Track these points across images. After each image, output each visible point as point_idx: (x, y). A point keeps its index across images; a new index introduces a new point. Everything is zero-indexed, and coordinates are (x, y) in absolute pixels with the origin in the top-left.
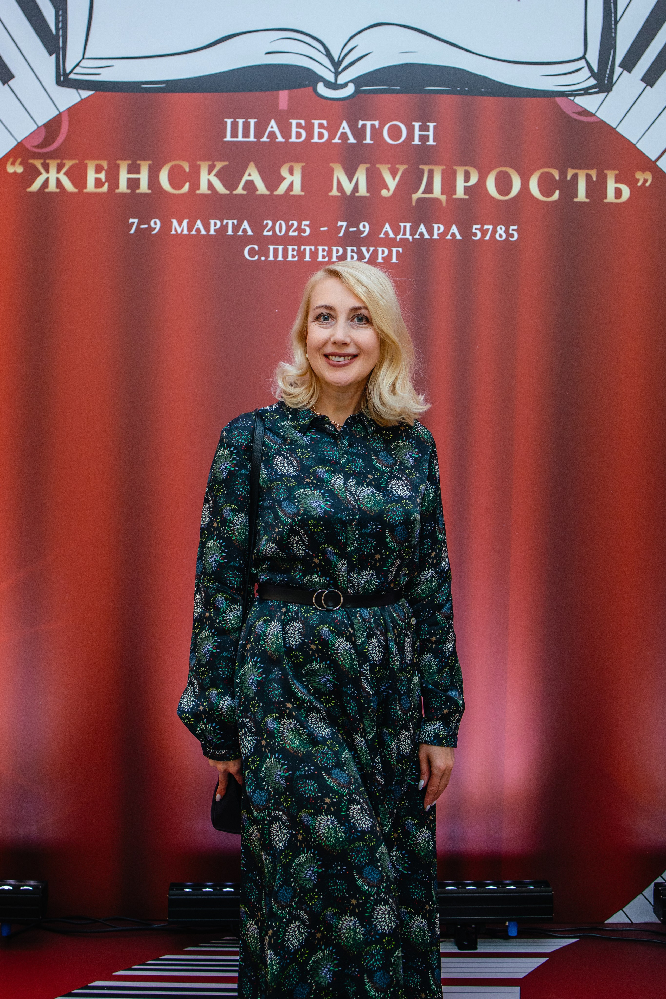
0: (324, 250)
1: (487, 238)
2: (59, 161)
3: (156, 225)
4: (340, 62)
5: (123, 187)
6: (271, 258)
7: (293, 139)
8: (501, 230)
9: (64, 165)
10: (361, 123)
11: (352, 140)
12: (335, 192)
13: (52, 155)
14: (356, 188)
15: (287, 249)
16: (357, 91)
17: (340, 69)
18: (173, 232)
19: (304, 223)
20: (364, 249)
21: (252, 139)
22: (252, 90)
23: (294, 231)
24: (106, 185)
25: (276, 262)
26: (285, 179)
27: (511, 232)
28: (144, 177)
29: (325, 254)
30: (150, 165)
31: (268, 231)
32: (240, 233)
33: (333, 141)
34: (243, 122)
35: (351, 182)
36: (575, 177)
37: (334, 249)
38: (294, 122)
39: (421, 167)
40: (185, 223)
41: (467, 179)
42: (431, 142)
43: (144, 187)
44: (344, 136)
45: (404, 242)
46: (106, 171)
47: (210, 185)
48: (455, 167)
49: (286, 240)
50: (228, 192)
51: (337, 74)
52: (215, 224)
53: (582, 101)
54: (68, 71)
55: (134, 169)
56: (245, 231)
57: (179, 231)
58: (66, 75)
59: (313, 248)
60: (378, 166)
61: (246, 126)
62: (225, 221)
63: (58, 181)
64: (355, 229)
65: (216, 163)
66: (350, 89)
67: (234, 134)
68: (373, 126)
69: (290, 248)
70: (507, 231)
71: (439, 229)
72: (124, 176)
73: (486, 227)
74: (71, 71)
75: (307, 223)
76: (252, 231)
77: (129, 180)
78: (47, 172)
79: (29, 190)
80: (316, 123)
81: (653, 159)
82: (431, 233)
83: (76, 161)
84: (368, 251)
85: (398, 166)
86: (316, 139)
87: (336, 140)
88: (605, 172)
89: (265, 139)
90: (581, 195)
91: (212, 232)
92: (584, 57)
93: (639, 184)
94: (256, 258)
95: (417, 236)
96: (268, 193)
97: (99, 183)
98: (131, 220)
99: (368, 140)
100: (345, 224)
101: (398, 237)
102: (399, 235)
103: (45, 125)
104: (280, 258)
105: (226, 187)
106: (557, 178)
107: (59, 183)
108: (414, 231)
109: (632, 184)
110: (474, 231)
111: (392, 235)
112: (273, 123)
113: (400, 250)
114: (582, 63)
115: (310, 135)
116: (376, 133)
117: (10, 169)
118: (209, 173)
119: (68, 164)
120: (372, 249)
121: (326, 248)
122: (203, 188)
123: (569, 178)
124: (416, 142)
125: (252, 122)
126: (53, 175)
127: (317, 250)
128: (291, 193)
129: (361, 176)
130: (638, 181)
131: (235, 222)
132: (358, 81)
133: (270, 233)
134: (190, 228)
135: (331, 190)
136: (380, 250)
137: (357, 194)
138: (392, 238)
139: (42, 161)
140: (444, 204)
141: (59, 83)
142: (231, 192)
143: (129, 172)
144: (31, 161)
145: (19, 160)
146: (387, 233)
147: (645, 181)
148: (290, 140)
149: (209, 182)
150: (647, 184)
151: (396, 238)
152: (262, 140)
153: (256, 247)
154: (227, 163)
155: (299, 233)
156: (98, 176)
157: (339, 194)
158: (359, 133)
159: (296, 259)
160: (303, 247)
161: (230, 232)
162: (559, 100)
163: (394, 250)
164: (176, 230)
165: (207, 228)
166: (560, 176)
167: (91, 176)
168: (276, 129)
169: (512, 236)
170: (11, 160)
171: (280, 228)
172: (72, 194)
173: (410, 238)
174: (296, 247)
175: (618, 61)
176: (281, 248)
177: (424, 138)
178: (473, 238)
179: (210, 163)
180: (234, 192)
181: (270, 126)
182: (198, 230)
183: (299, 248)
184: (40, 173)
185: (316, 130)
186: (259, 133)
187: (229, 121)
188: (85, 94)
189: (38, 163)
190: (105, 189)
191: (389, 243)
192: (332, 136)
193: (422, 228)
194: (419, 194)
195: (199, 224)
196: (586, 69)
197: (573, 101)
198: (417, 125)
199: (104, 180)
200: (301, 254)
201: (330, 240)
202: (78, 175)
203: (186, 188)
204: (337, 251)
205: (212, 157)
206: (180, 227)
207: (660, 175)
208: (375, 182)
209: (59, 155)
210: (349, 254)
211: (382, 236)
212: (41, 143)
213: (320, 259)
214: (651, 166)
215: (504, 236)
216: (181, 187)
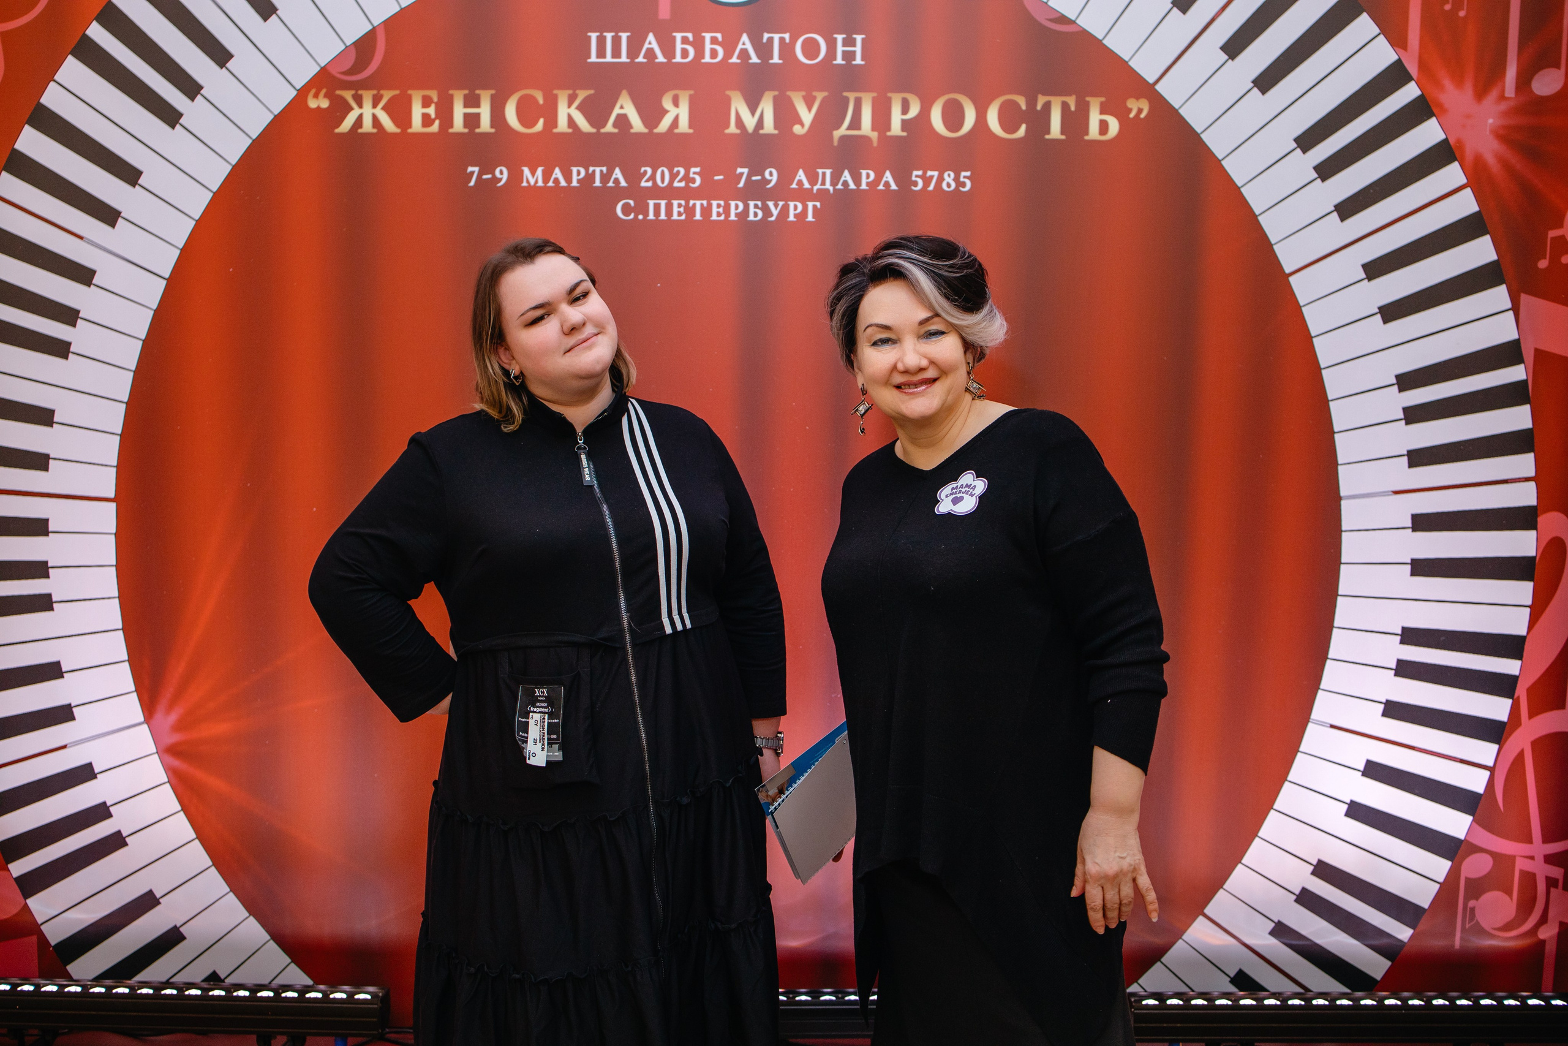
0: (719, 206)
1: (931, 188)
2: (375, 92)
3: (502, 174)
5: (458, 125)
6: (651, 216)
7: (678, 59)
8: (949, 178)
9: (381, 97)
10: (766, 36)
11: (755, 59)
12: (732, 129)
13: (365, 85)
14: (760, 124)
15: (672, 204)
18: (525, 184)
19: (693, 170)
20: (771, 204)
21: (624, 59)
23: (680, 181)
24: (437, 122)
25: (657, 221)
26: (667, 112)
27: (962, 179)
28: (485, 112)
29: (721, 210)
30: (492, 96)
31: (647, 181)
32: (611, 184)
33: (730, 61)
34: (613, 37)
35: (753, 114)
36: (1047, 106)
37: (733, 204)
38: (678, 36)
39: (845, 94)
40: (539, 171)
41: (905, 110)
42: (858, 61)
43: (485, 125)
44: (744, 54)
45: (822, 195)
46: (436, 104)
47: (571, 122)
48: (889, 95)
49: (670, 193)
50: (594, 130)
52: (578, 173)
55: (472, 101)
56: (617, 181)
57: (532, 182)
59: (705, 202)
60: (789, 93)
61: (616, 41)
62: (591, 169)
63: (375, 118)
64: (759, 178)
65: (578, 92)
67: (601, 53)
68: (782, 40)
69: (675, 203)
70: (956, 179)
71: (868, 176)
72: (459, 112)
73: (930, 173)
75: (698, 170)
76: (626, 181)
77: (466, 115)
78: (360, 106)
79: (337, 131)
80: (708, 36)
81: (1151, 80)
82: (857, 181)
83: (397, 92)
84: (776, 206)
85: (814, 93)
86: (707, 59)
87: (734, 60)
88: (1088, 99)
89: (641, 59)
90: (1055, 129)
91: (575, 183)
93: (1132, 115)
94: (632, 216)
95: (839, 186)
96: (646, 131)
97: (427, 120)
98: (470, 169)
99: (776, 59)
100: (745, 171)
101: (815, 188)
102: (816, 184)
103: (355, 43)
104: (663, 216)
105: (592, 125)
106: (1024, 107)
107: (376, 120)
108: (835, 181)
109: (1121, 114)
110: (914, 178)
111: (807, 185)
112: (651, 37)
113: (818, 204)
115: (700, 53)
116: (787, 50)
117: (313, 104)
118: (569, 106)
119: (387, 95)
120: (781, 203)
121: (722, 203)
122: (562, 125)
123: (1039, 107)
124: (839, 60)
125: (624, 36)
126: (368, 111)
127: (710, 205)
128: (676, 131)
129: (767, 108)
130: (1130, 110)
131: (604, 169)
133: (650, 184)
134: (546, 179)
135: (728, 126)
136: (792, 204)
137: (761, 132)
138: (807, 189)
139: (353, 92)
140: (875, 144)
142: (598, 130)
143: (465, 106)
144: (338, 92)
145: (324, 91)
146: (800, 183)
147: (1140, 111)
148: (674, 61)
149: (570, 118)
150: (1142, 116)
151: (812, 189)
152: (637, 60)
153: (632, 203)
154: (592, 92)
155: (687, 184)
156: (426, 110)
157: (738, 131)
158: (764, 50)
159: (683, 217)
160: (692, 202)
161: (598, 183)
162: (1027, 3)
163: (810, 205)
164: (528, 181)
165: (568, 179)
166: (1027, 105)
167: (417, 112)
168: (655, 46)
169: (964, 185)
170: (313, 91)
171: (663, 177)
172: (393, 135)
173: (831, 189)
174: (683, 202)
176: (663, 203)
177: (849, 56)
178: (913, 188)
179: (570, 92)
180: (603, 130)
181: (647, 42)
182: (556, 181)
183: (687, 203)
184: (352, 109)
185: (708, 46)
186: (634, 48)
187: (594, 36)
188: (407, 2)
189: (348, 95)
190: (435, 127)
191: (803, 196)
192: (728, 54)
193: (846, 176)
194: (843, 131)
195: (557, 173)
198: (840, 38)
199: (433, 116)
200: (690, 211)
201: (727, 192)
202: (400, 111)
203: (540, 126)
204: (736, 207)
205: (573, 85)
206: (532, 177)
207: (1160, 104)
208: (785, 115)
209: (375, 83)
210: (752, 210)
211: (794, 186)
212: (351, 69)
213: (714, 217)
214: (1148, 91)
215: (953, 185)
216: (533, 124)
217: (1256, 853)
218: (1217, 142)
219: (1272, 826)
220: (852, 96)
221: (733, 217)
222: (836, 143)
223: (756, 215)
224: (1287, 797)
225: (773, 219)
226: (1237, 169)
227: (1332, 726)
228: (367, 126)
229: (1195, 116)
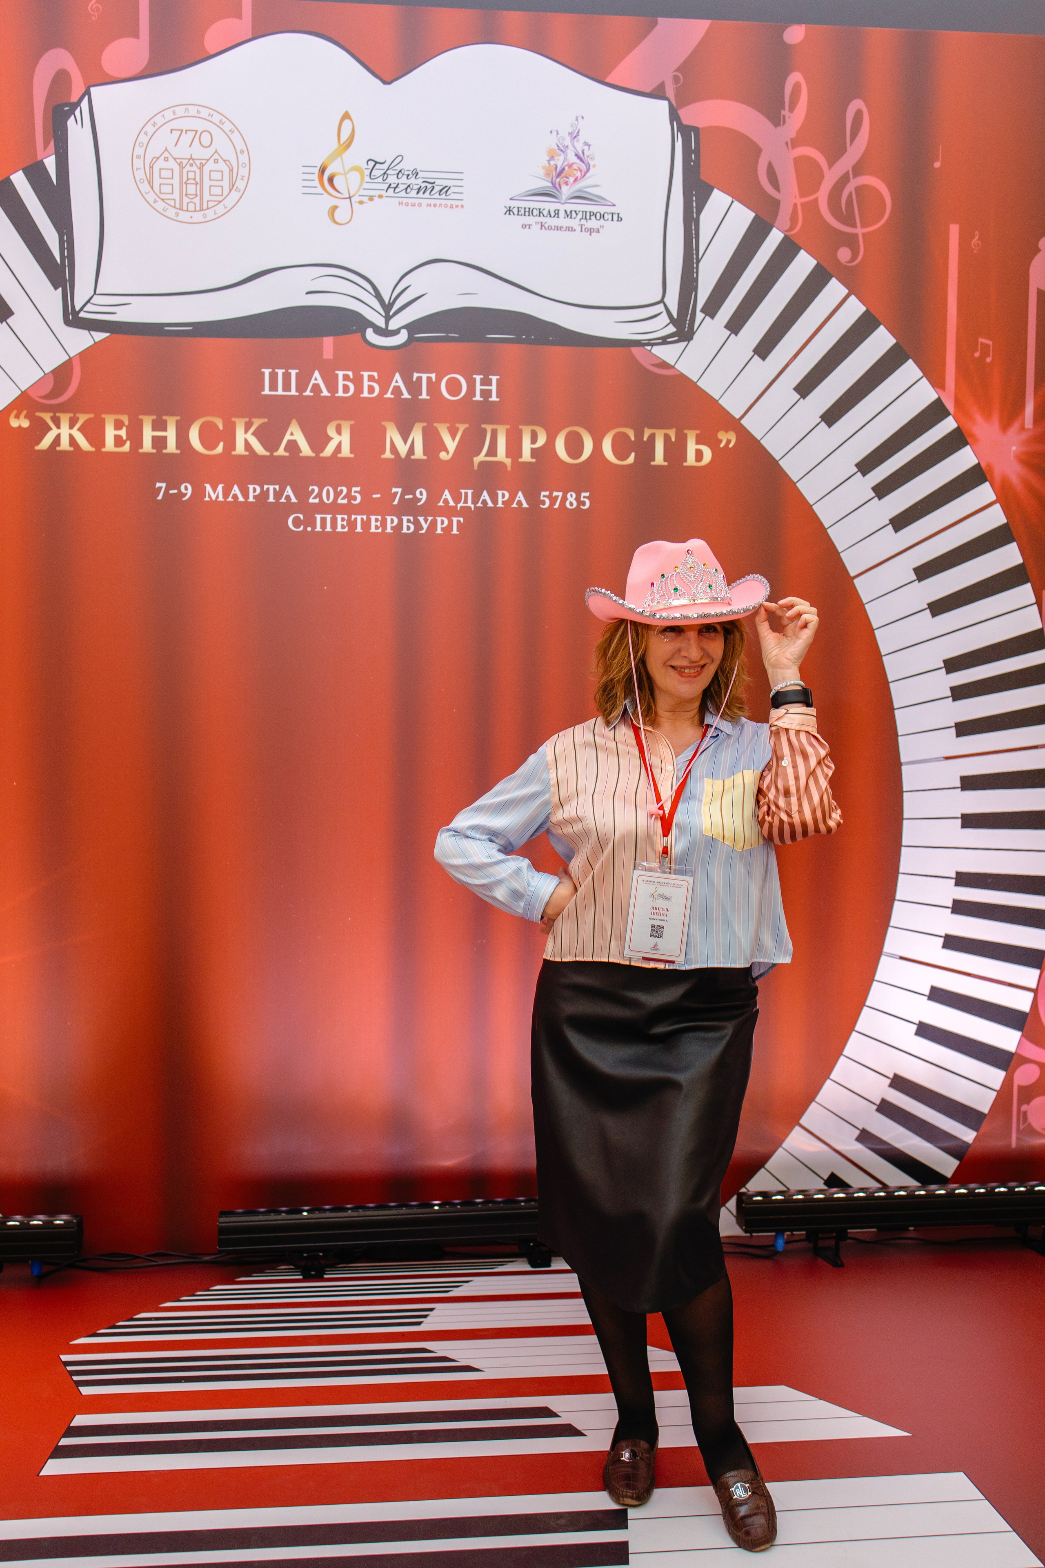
0: (377, 520)
1: (556, 506)
2: (72, 415)
3: (187, 490)
4: (391, 305)
5: (147, 446)
6: (318, 529)
7: (340, 393)
8: (571, 497)
9: (77, 420)
10: (416, 375)
11: (406, 395)
12: (388, 454)
13: (62, 408)
14: (411, 450)
15: (336, 518)
16: (411, 339)
17: (391, 313)
18: (207, 499)
19: (354, 489)
20: (421, 519)
21: (293, 392)
22: (293, 334)
23: (343, 498)
24: (128, 443)
25: (324, 533)
26: (331, 439)
27: (582, 499)
28: (171, 434)
29: (379, 524)
30: (177, 422)
31: (315, 498)
32: (283, 500)
33: (385, 396)
34: (283, 373)
35: (405, 442)
36: (652, 437)
37: (389, 518)
38: (341, 374)
39: (483, 426)
40: (220, 488)
41: (534, 440)
42: (494, 398)
43: (172, 446)
44: (397, 390)
45: (465, 511)
46: (127, 428)
47: (248, 445)
48: (520, 427)
49: (334, 509)
50: (268, 454)
51: (388, 318)
52: (254, 490)
53: (660, 351)
54: (77, 309)
55: (160, 425)
56: (288, 497)
57: (214, 497)
58: (75, 313)
59: (365, 517)
60: (435, 425)
61: (287, 377)
62: (266, 487)
63: (72, 439)
64: (411, 496)
65: (253, 420)
66: (403, 337)
67: (273, 387)
68: (429, 379)
69: (339, 517)
70: (578, 499)
71: (503, 496)
72: (148, 434)
73: (555, 494)
74: (82, 309)
75: (358, 489)
76: (296, 498)
77: (154, 438)
78: (58, 427)
79: (37, 448)
80: (366, 375)
81: (737, 416)
82: (494, 500)
83: (92, 416)
84: (426, 521)
85: (457, 425)
86: (366, 394)
87: (389, 395)
88: (685, 431)
89: (308, 393)
90: (659, 458)
91: (251, 499)
92: (662, 301)
93: (722, 445)
94: (301, 528)
95: (479, 505)
96: (313, 455)
97: (119, 441)
98: (158, 485)
99: (424, 396)
100: (399, 490)
101: (459, 506)
102: (460, 503)
103: (53, 372)
104: (328, 529)
105: (266, 449)
106: (633, 439)
107: (72, 440)
108: (476, 498)
109: (713, 444)
110: (542, 498)
111: (452, 503)
112: (317, 374)
113: (461, 519)
114: (660, 308)
115: (359, 389)
116: (433, 387)
117: (14, 423)
118: (246, 432)
119: (83, 418)
120: (430, 519)
121: (379, 518)
122: (240, 449)
123: (645, 439)
124: (478, 397)
125: (293, 373)
126: (65, 431)
127: (369, 520)
128: (339, 455)
129: (417, 436)
130: (721, 441)
131: (277, 487)
132: (412, 327)
133: (317, 501)
134: (226, 495)
135: (384, 452)
136: (439, 519)
137: (412, 457)
138: (452, 506)
139: (52, 414)
140: (509, 469)
141: (67, 322)
142: (272, 453)
143: (154, 429)
144: (38, 414)
145: (25, 412)
146: (446, 501)
147: (729, 441)
148: (337, 395)
149: (246, 441)
150: (731, 446)
151: (456, 506)
152: (304, 394)
153: (301, 516)
154: (266, 420)
155: (349, 501)
156: (118, 433)
157: (393, 457)
158: (414, 387)
159: (346, 530)
160: (353, 517)
161: (271, 499)
162: (635, 350)
163: (455, 520)
164: (210, 496)
165: (245, 494)
166: (635, 437)
167: (110, 433)
168: (320, 381)
169: (584, 503)
170: (15, 412)
171: (328, 495)
172: (88, 453)
173: (472, 506)
174: (346, 517)
175: (700, 305)
176: (329, 517)
177: (486, 394)
178: (541, 506)
179: (247, 420)
180: (275, 454)
181: (314, 378)
182: (235, 496)
183: (349, 518)
184: (50, 429)
185: (366, 383)
186: (302, 385)
187: (267, 372)
188: (100, 336)
189: (47, 417)
190: (126, 448)
191: (449, 512)
192: (383, 391)
193: (485, 495)
194: (482, 457)
195: (236, 490)
196: (665, 314)
197: (650, 351)
198: (478, 378)
199: (124, 438)
200: (352, 524)
201: (384, 508)
202: (94, 432)
203: (220, 449)
204: (391, 521)
205: (249, 414)
206: (214, 493)
207: (745, 436)
208: (433, 443)
209: (72, 407)
210: (405, 524)
211: (441, 504)
212: (50, 393)
213: (373, 530)
214: (734, 425)
215: (575, 504)
216: (215, 447)
217: (842, 1069)
218: (792, 467)
219: (854, 1045)
220: (489, 428)
221: (389, 530)
222: (476, 468)
223: (409, 528)
224: (866, 1020)
225: (423, 531)
226: (809, 490)
227: (901, 958)
228: (65, 445)
229: (774, 446)
